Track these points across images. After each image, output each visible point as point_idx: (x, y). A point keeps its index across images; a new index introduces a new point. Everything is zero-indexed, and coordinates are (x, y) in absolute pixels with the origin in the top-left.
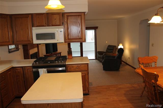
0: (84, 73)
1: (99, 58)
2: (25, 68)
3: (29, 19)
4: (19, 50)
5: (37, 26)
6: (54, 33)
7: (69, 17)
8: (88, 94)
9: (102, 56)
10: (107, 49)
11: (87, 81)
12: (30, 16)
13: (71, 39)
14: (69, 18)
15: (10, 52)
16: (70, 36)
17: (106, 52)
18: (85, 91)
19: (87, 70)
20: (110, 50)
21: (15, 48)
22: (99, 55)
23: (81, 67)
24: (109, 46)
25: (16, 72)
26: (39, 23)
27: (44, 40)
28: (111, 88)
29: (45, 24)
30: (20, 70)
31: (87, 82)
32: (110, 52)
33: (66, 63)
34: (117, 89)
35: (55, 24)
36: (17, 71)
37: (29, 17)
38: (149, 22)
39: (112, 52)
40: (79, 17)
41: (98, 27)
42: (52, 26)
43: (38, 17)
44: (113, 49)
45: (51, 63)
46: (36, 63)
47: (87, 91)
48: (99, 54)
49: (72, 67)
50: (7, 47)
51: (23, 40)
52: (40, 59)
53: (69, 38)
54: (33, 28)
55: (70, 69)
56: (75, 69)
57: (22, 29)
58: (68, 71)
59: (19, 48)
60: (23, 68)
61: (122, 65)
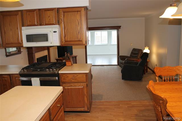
0: (81, 85)
1: (121, 63)
2: (12, 76)
3: (19, 17)
4: (22, 53)
5: (27, 26)
6: (46, 33)
7: (65, 13)
8: (89, 112)
9: (124, 62)
10: (132, 53)
11: (86, 95)
12: (20, 13)
13: (68, 41)
14: (65, 15)
15: (7, 56)
16: (67, 38)
17: (130, 57)
18: (83, 108)
19: (85, 81)
20: (135, 54)
21: (17, 51)
22: (122, 61)
23: (77, 77)
24: (134, 50)
25: (2, 80)
26: (30, 21)
27: (35, 43)
28: (121, 105)
29: (37, 23)
30: (7, 78)
31: (85, 97)
32: (134, 57)
33: (60, 72)
34: (128, 107)
35: (49, 22)
36: (4, 79)
37: (18, 14)
38: (160, 17)
39: (137, 57)
40: (78, 13)
41: (120, 26)
42: (45, 25)
43: (29, 15)
44: (137, 54)
45: (41, 70)
46: (24, 70)
47: (86, 107)
48: (121, 59)
49: (67, 77)
50: (4, 50)
51: (12, 42)
52: (31, 66)
53: (66, 40)
54: (23, 28)
55: (64, 79)
56: (71, 80)
57: (11, 30)
58: (62, 81)
59: (22, 51)
60: (10, 75)
61: (148, 74)
